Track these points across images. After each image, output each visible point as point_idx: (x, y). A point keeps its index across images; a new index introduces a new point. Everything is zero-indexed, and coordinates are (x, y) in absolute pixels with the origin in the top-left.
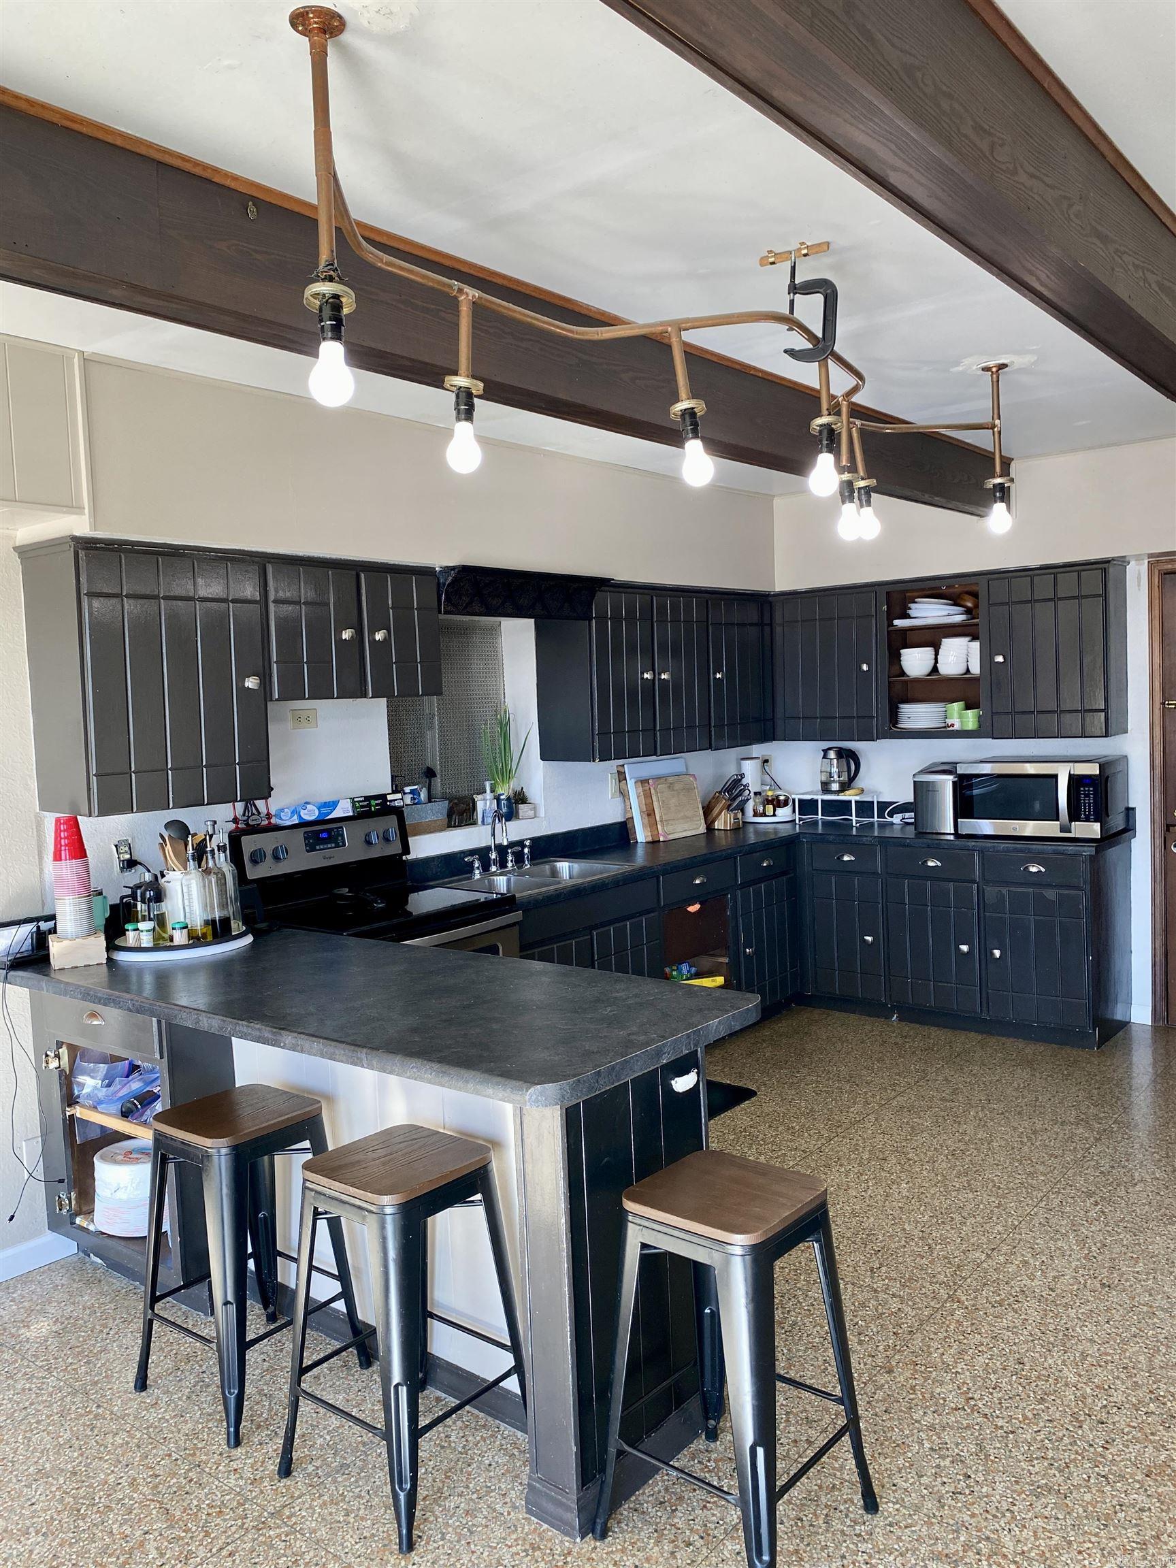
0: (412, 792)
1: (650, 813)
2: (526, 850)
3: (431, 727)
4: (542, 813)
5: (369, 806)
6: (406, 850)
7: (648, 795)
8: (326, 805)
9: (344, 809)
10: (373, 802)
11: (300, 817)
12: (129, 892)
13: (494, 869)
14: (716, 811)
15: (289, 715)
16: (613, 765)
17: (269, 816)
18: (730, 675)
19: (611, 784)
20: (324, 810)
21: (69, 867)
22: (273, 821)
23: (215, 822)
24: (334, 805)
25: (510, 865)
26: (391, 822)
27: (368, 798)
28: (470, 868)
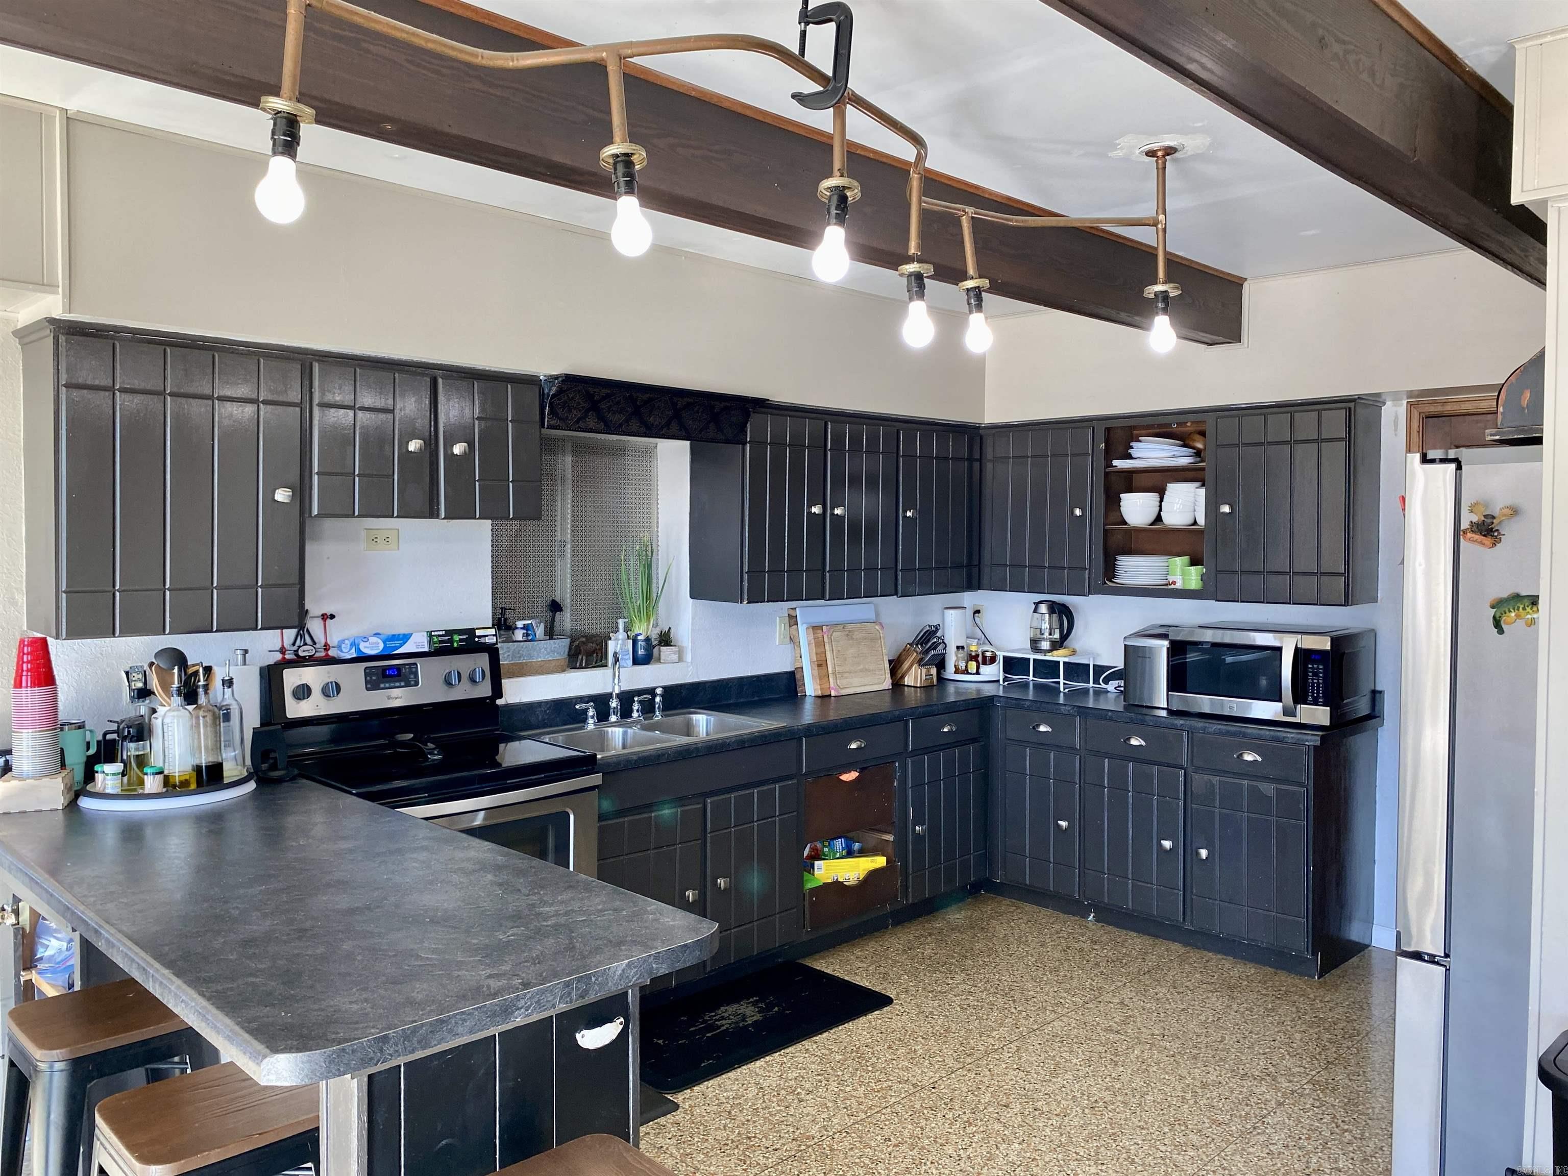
0: (525, 627)
1: (821, 664)
2: (658, 699)
3: (562, 555)
4: (688, 657)
5: (451, 641)
6: (498, 691)
7: (819, 644)
8: (394, 637)
9: (418, 643)
10: (456, 638)
11: (358, 650)
12: (114, 727)
13: (613, 718)
14: (906, 665)
15: (363, 533)
16: (784, 607)
17: (327, 647)
18: (924, 513)
19: (779, 628)
20: (389, 644)
21: (32, 696)
22: (331, 653)
23: (246, 651)
24: (406, 638)
25: (635, 714)
26: (482, 661)
27: (450, 633)
28: (581, 718)
